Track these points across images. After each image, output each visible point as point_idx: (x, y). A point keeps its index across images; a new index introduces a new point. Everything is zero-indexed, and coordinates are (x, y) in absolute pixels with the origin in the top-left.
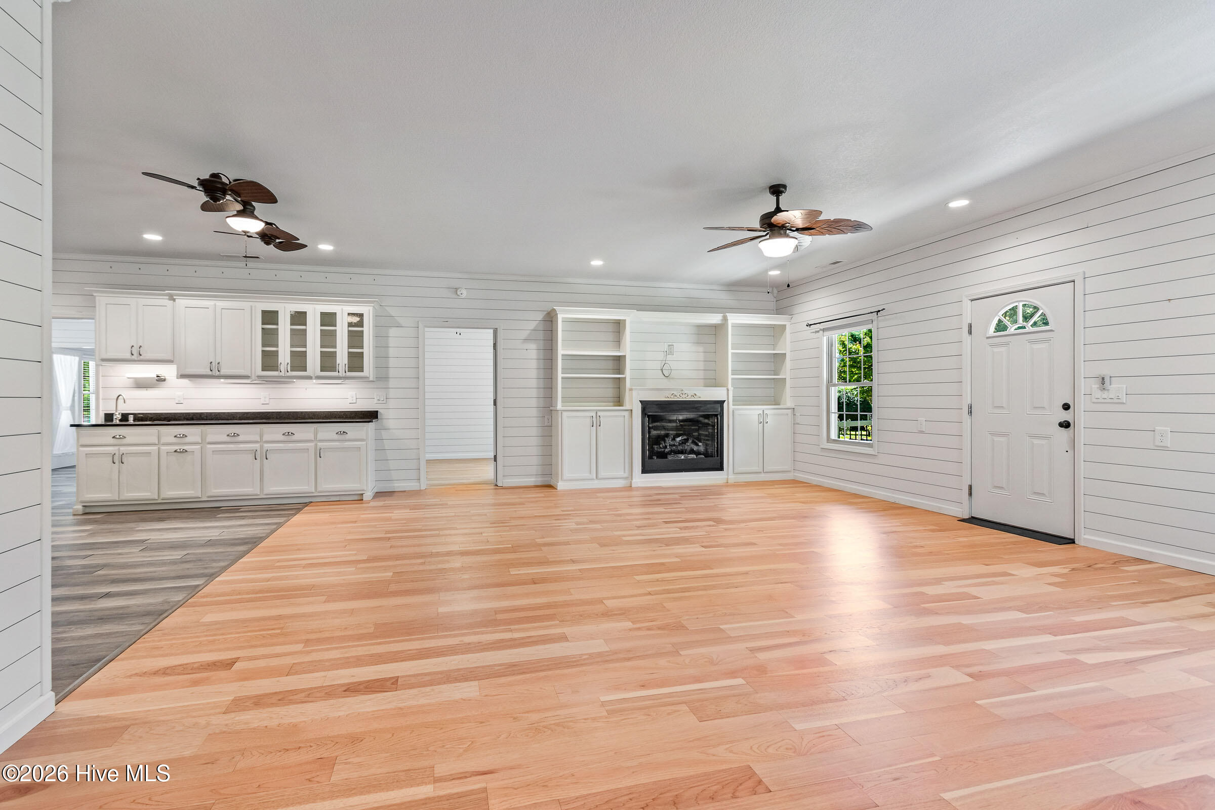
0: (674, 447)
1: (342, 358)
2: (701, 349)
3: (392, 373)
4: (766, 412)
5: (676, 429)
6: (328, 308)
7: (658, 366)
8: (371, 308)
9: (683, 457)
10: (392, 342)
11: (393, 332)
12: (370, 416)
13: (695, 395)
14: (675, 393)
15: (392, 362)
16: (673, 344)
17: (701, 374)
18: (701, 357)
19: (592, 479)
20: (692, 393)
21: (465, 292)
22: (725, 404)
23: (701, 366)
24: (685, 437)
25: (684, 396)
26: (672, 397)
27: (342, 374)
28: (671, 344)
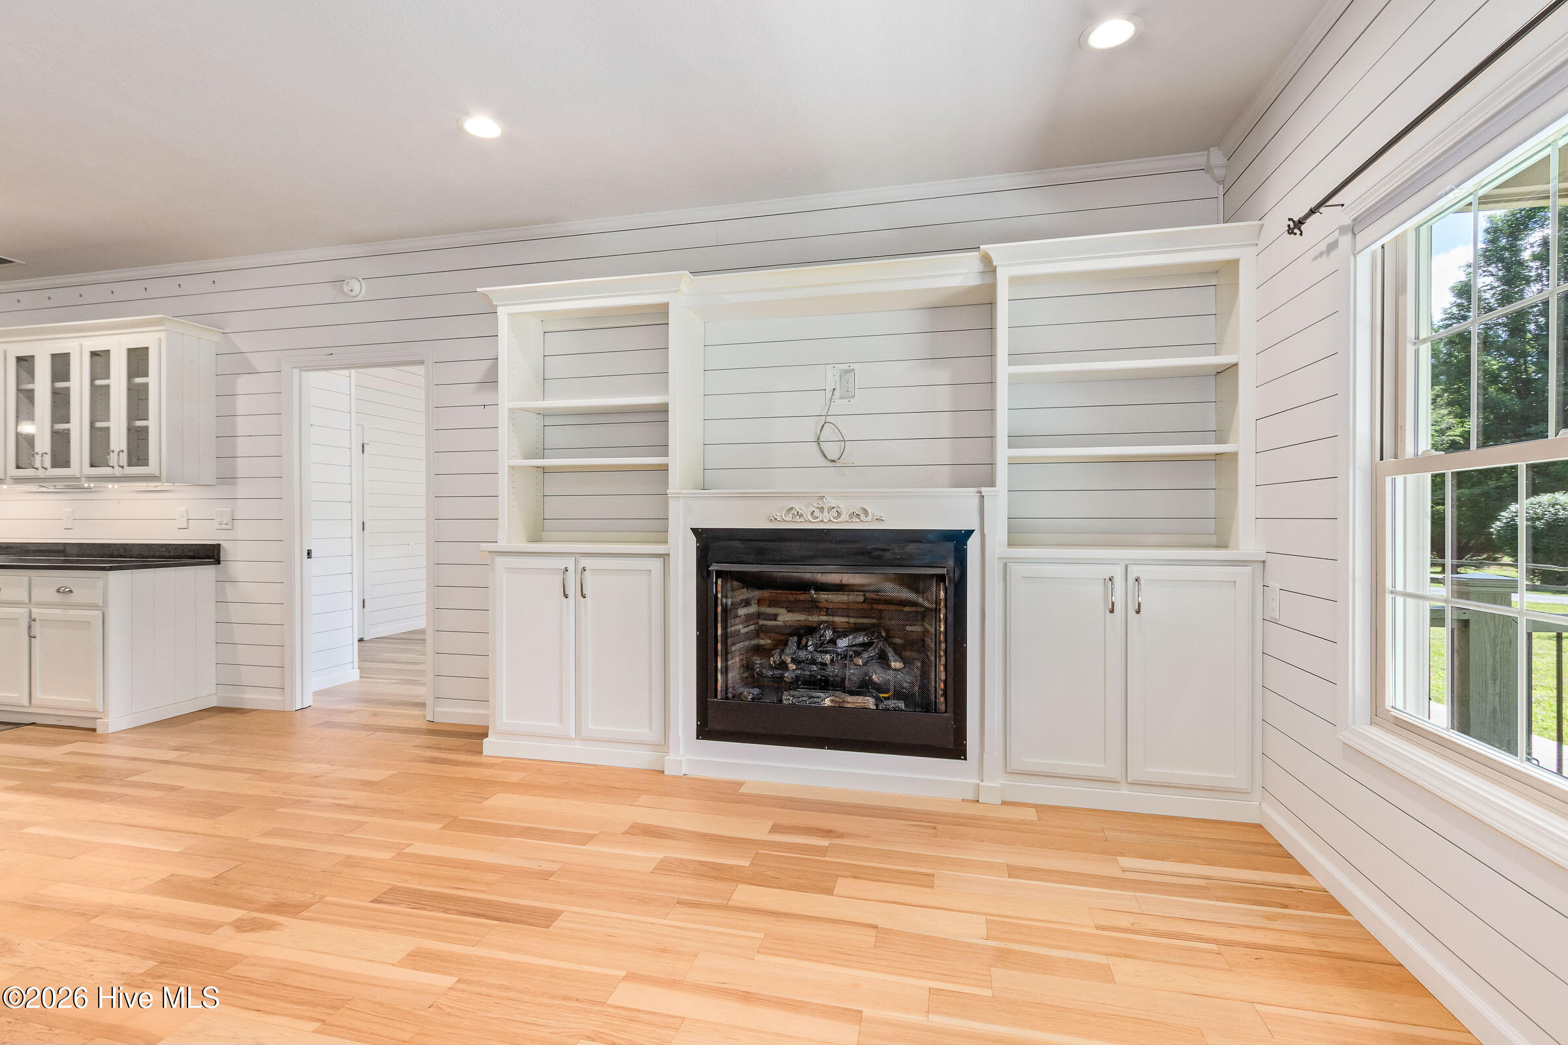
0: (815, 668)
1: (118, 440)
2: (942, 375)
3: (243, 467)
4: (1134, 571)
5: (846, 610)
6: (99, 344)
7: (808, 430)
8: (163, 335)
9: (827, 702)
10: (242, 405)
11: (244, 384)
12: (208, 554)
13: (866, 512)
14: (798, 505)
15: (243, 446)
16: (852, 366)
17: (943, 451)
18: (943, 398)
19: (564, 738)
20: (856, 506)
21: (357, 287)
22: (973, 545)
23: (944, 425)
24: (861, 639)
25: (826, 516)
26: (789, 518)
27: (117, 472)
28: (845, 367)
